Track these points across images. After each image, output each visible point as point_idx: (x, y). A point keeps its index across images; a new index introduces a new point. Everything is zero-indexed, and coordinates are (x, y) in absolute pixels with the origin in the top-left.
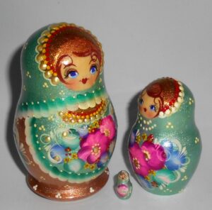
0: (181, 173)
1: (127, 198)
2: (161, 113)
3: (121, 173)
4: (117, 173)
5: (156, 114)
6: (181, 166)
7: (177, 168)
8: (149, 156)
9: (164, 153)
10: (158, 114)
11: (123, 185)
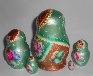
0: (20, 62)
1: (72, 70)
2: (11, 41)
3: (71, 61)
4: (69, 61)
5: (9, 41)
6: (19, 59)
7: (17, 60)
8: (8, 55)
9: (12, 55)
10: (10, 41)
11: (71, 65)
